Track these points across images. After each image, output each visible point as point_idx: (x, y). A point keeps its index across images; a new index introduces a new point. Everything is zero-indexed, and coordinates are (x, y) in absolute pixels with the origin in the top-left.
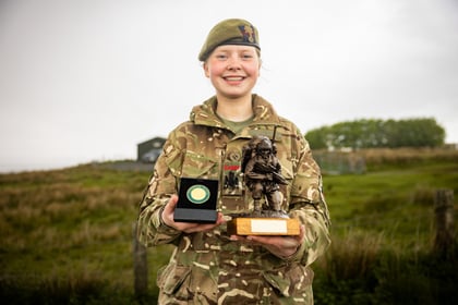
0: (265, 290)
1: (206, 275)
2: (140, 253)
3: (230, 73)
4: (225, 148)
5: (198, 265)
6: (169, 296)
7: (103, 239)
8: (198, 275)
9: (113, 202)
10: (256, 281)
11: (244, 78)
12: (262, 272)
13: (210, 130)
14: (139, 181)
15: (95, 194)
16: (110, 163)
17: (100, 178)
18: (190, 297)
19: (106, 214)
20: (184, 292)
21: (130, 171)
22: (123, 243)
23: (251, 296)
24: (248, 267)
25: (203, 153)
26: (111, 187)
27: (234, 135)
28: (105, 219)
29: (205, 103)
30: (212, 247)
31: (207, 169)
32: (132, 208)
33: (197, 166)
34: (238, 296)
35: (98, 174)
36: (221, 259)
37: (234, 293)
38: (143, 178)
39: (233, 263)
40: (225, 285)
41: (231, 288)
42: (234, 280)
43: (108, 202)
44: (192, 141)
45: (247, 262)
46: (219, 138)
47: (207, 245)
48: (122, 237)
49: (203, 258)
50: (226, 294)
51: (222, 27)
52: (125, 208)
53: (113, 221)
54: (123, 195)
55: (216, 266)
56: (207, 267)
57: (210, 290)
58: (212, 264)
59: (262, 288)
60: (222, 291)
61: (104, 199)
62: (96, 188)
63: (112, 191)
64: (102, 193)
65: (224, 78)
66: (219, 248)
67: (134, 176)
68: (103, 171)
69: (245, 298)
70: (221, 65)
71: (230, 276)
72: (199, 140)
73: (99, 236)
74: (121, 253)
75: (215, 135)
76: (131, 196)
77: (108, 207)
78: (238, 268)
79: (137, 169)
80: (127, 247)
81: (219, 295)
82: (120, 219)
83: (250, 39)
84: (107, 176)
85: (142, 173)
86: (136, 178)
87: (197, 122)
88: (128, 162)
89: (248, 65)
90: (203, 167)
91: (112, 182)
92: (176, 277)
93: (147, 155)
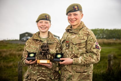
0: (48, 78)
1: (34, 74)
2: (20, 71)
3: (42, 27)
4: (40, 45)
5: (32, 72)
6: (26, 79)
7: (7, 67)
8: (32, 74)
9: (11, 55)
10: (46, 76)
11: (46, 28)
12: (47, 74)
13: (37, 40)
14: (20, 47)
15: (4, 52)
16: (10, 40)
17: (6, 46)
18: (31, 79)
19: (9, 59)
20: (29, 78)
21: (17, 44)
22: (14, 69)
23: (45, 79)
24: (44, 72)
25: (35, 46)
26: (10, 49)
27: (43, 42)
28: (8, 60)
29: (37, 33)
30: (36, 68)
31: (35, 50)
32: (17, 57)
33: (33, 49)
34: (42, 79)
35: (5, 44)
36: (38, 71)
37: (41, 78)
38: (22, 47)
39: (41, 71)
40: (39, 77)
41: (40, 77)
42: (41, 75)
43: (9, 54)
44: (33, 43)
45: (44, 71)
46: (39, 42)
47: (35, 68)
48: (14, 66)
49: (34, 71)
50: (39, 79)
51: (41, 16)
52: (15, 57)
53: (11, 61)
54: (14, 52)
55: (37, 72)
56: (35, 72)
57: (35, 78)
58: (36, 72)
59: (47, 77)
60: (38, 78)
61: (8, 53)
62: (5, 50)
63: (10, 51)
64: (7, 51)
65: (41, 28)
66: (37, 68)
67: (18, 46)
68: (7, 43)
69: (43, 79)
70: (40, 25)
71: (40, 75)
72: (34, 42)
73: (6, 66)
74: (14, 72)
75: (38, 41)
76: (17, 53)
77: (9, 56)
78: (42, 73)
79: (20, 43)
80: (15, 70)
81: (38, 79)
82: (13, 60)
83: (48, 19)
84: (9, 45)
85: (21, 45)
86: (19, 47)
87: (34, 38)
88: (16, 40)
89: (47, 25)
90: (34, 49)
91: (10, 47)
92: (28, 74)
93: (23, 38)
